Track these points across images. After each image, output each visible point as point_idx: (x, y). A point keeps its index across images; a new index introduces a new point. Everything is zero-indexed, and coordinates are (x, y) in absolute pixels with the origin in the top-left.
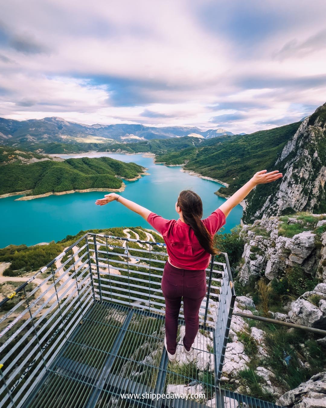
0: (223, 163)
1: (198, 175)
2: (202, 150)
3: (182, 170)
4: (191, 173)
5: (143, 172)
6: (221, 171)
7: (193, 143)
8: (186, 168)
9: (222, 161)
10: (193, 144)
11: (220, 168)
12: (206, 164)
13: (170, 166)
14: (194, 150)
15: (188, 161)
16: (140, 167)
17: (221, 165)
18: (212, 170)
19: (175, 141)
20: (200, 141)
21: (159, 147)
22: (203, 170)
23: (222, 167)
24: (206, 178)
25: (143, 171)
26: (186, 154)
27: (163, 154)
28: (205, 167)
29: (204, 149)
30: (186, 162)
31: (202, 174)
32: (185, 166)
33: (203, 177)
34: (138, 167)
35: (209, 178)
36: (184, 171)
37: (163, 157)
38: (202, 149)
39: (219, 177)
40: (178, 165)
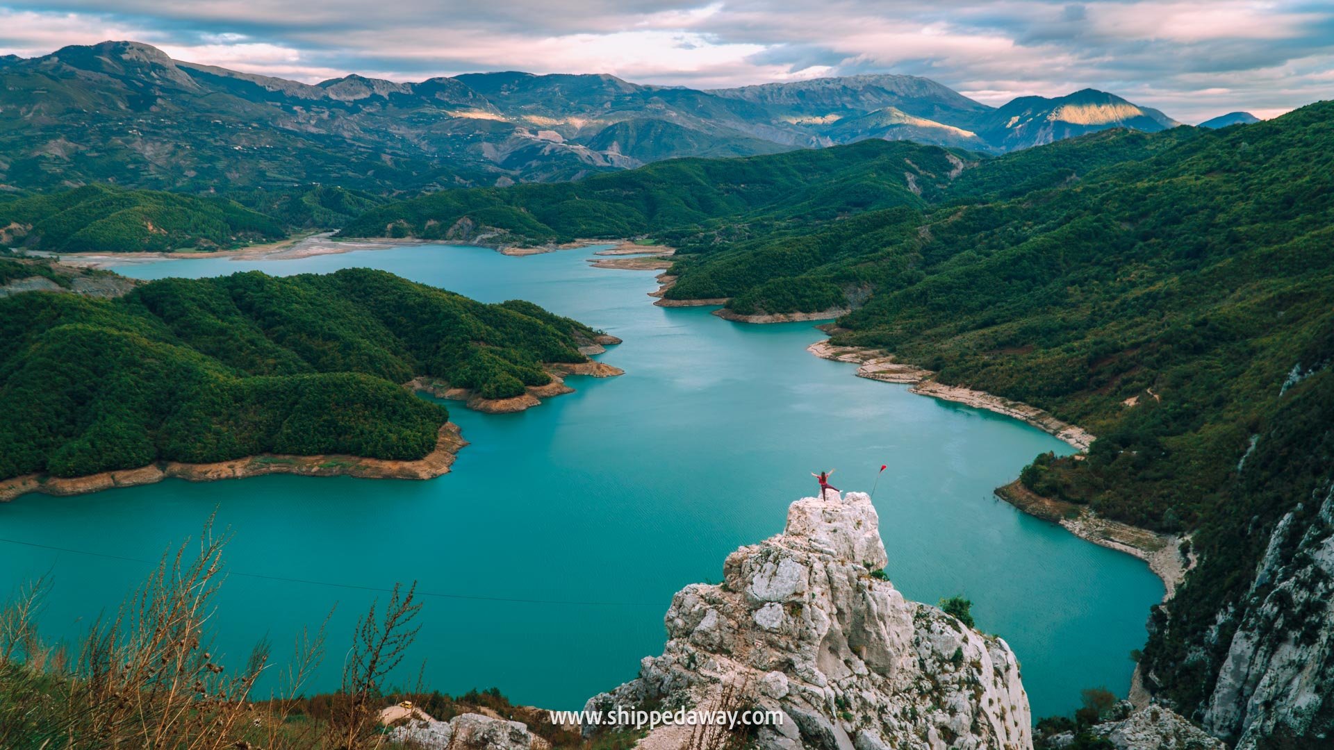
0: (1075, 306)
1: (918, 376)
2: (956, 224)
3: (819, 347)
4: (871, 366)
5: (582, 360)
6: (1057, 354)
7: (910, 177)
8: (846, 335)
9: (1071, 290)
10: (913, 187)
11: (1048, 336)
12: (971, 311)
13: (754, 319)
14: (905, 225)
15: (865, 292)
16: (568, 329)
17: (1059, 315)
18: (1001, 345)
19: (803, 170)
20: (952, 167)
21: (707, 206)
22: (947, 344)
23: (1066, 327)
24: (961, 394)
25: (583, 351)
26: (856, 249)
27: (724, 249)
28: (963, 330)
29: (968, 217)
30: (851, 297)
31: (936, 368)
32: (844, 324)
33: (945, 392)
34: (550, 327)
35: (977, 399)
36: (830, 352)
37: (717, 263)
38: (952, 219)
39: (1038, 393)
40: (798, 316)
